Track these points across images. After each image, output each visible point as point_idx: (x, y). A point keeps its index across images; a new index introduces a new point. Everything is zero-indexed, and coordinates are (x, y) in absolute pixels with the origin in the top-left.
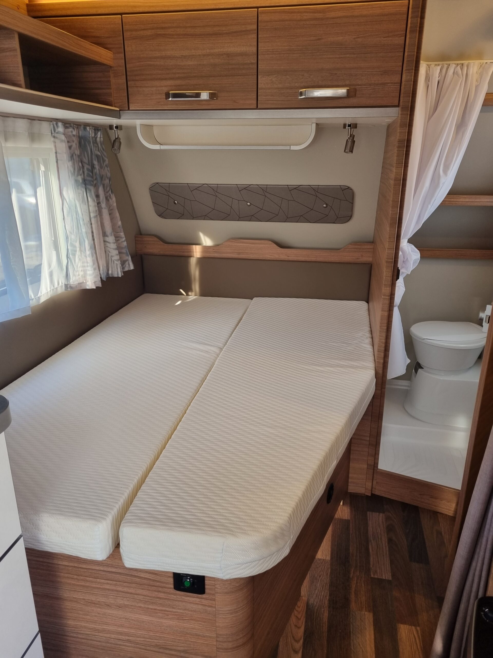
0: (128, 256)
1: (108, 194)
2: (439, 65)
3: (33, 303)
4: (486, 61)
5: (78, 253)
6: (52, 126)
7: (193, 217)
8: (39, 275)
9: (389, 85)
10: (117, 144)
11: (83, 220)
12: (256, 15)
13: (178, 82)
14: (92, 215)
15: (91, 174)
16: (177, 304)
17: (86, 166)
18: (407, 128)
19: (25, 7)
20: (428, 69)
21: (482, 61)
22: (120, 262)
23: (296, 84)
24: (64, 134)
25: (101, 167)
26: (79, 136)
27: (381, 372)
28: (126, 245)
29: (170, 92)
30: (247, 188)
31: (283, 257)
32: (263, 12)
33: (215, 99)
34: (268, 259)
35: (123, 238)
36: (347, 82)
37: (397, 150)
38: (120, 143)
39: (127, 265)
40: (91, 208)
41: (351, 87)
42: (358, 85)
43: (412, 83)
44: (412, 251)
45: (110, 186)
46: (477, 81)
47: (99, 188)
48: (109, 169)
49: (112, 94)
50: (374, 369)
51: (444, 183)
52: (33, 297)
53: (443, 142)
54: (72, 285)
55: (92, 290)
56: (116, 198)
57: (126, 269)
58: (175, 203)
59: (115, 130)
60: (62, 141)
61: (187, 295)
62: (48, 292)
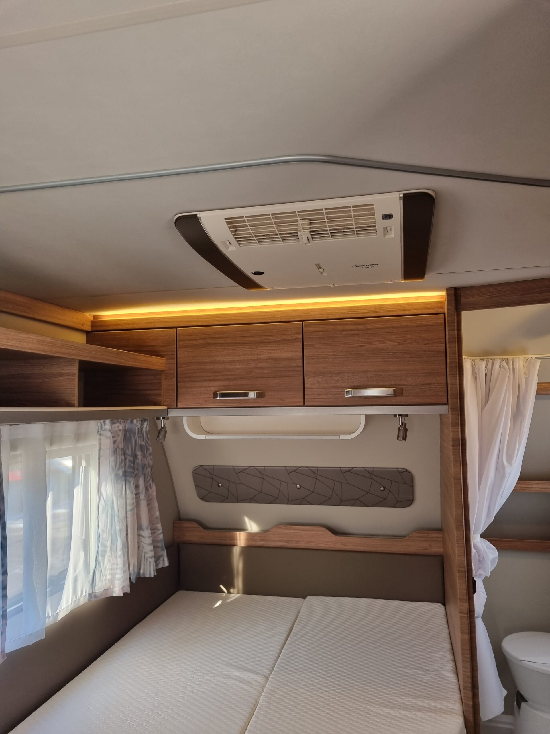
0: (163, 550)
1: (148, 483)
2: (483, 360)
3: (49, 622)
4: (531, 356)
5: (108, 554)
6: (99, 424)
7: (238, 500)
8: (61, 583)
9: (435, 385)
10: (162, 433)
11: (119, 516)
12: (301, 327)
13: (226, 383)
14: (129, 508)
15: (132, 465)
16: (216, 606)
17: (129, 458)
18: (460, 428)
19: (90, 324)
20: (473, 363)
21: (527, 356)
22: (153, 559)
23: (342, 384)
24: (110, 431)
25: (144, 456)
26: (125, 429)
27: (471, 719)
28: (163, 538)
29: (218, 392)
30: (296, 471)
31: (339, 547)
32: (307, 325)
33: (262, 398)
34: (323, 548)
35: (160, 530)
36: (393, 383)
37: (453, 449)
38: (166, 432)
39: (162, 562)
40: (128, 501)
41: (398, 387)
42: (404, 385)
43: (458, 386)
44: (487, 548)
45: (151, 475)
46: (525, 373)
47: (139, 478)
48: (152, 457)
49: (161, 394)
50: (462, 714)
51: (510, 473)
52: (50, 614)
53: (501, 431)
54: (97, 594)
55: (120, 597)
56: (156, 487)
57: (160, 566)
58: (219, 486)
59: (162, 421)
60: (107, 437)
61: (229, 592)
62: (68, 606)
